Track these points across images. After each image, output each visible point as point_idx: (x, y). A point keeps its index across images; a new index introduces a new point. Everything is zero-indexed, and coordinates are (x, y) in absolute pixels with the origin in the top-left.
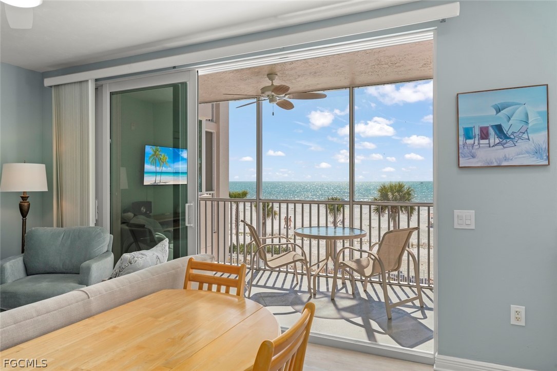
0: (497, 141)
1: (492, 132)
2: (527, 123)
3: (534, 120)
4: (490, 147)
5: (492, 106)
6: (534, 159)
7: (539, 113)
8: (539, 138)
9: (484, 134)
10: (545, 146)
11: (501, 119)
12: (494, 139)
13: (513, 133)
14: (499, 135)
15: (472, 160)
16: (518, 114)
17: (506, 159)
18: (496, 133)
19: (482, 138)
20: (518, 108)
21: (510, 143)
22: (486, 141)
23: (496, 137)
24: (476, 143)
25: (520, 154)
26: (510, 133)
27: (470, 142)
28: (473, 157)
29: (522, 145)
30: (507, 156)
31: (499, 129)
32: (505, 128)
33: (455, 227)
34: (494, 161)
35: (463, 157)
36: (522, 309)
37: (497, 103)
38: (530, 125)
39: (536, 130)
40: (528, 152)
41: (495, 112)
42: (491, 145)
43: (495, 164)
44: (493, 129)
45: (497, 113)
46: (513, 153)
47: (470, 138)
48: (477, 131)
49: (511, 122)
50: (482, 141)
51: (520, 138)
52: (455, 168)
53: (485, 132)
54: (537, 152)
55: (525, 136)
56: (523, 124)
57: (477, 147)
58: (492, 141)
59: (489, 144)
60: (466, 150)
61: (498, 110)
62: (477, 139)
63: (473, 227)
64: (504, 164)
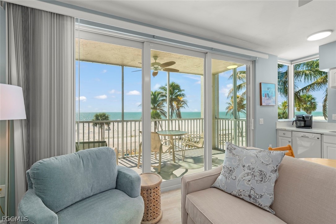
22: (266, 98)
32: (269, 95)
34: (267, 104)
46: (271, 102)
52: (259, 106)
53: (266, 95)
54: (274, 102)
61: (268, 89)
63: (263, 124)
64: (269, 105)
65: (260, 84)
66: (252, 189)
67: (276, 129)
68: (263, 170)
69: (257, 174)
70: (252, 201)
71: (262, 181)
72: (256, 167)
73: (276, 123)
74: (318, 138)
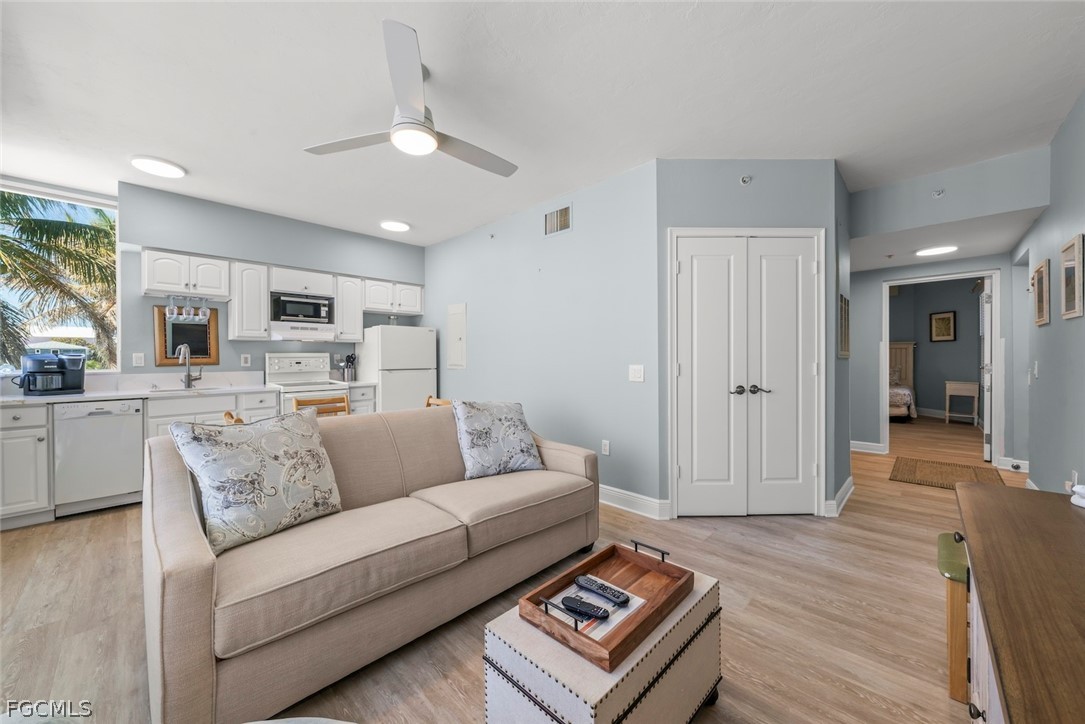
66: (315, 488)
68: (311, 447)
69: (308, 459)
70: (321, 510)
71: (319, 467)
72: (299, 449)
74: (137, 411)
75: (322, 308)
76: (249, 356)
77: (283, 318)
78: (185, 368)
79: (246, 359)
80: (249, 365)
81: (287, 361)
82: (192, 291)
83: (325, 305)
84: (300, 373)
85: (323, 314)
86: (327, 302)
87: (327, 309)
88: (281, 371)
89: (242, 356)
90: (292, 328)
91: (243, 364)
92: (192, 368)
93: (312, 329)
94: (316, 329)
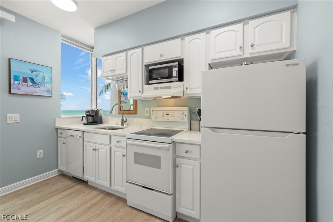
0: (31, 84)
1: (28, 80)
2: (44, 80)
3: (47, 79)
4: (27, 86)
5: (29, 69)
6: (47, 94)
7: (49, 77)
8: (49, 86)
9: (25, 80)
10: (51, 89)
11: (33, 75)
12: (29, 83)
13: (38, 82)
14: (32, 82)
15: (18, 91)
16: (40, 76)
17: (35, 93)
18: (30, 81)
19: (24, 82)
20: (40, 73)
21: (37, 86)
22: (26, 84)
23: (31, 82)
24: (21, 83)
25: (41, 91)
26: (37, 82)
27: (16, 82)
28: (19, 89)
29: (42, 88)
30: (36, 91)
31: (32, 79)
32: (35, 79)
33: (8, 122)
34: (30, 92)
35: (13, 89)
36: (42, 151)
37: (31, 68)
38: (45, 81)
39: (48, 83)
40: (44, 91)
41: (30, 72)
42: (28, 86)
43: (30, 94)
44: (29, 79)
45: (31, 73)
46: (38, 90)
47: (17, 81)
48: (21, 78)
49: (37, 78)
50: (23, 83)
51: (41, 85)
52: (8, 93)
53: (25, 79)
54: (48, 91)
55: (43, 84)
56: (43, 80)
57: (21, 85)
58: (29, 84)
59: (27, 85)
60: (15, 86)
61: (32, 72)
62: (21, 81)
63: (18, 121)
64: (34, 94)
65: (9, 59)
67: (57, 129)
73: (55, 119)
74: (80, 137)
75: (174, 69)
76: (148, 109)
77: (151, 82)
78: (121, 115)
79: (147, 111)
80: (148, 115)
81: (161, 113)
82: (114, 74)
83: (175, 67)
84: (168, 122)
85: (174, 74)
86: (177, 63)
87: (177, 69)
88: (157, 120)
89: (146, 109)
90: (156, 88)
91: (146, 115)
92: (124, 116)
93: (167, 88)
94: (170, 87)
